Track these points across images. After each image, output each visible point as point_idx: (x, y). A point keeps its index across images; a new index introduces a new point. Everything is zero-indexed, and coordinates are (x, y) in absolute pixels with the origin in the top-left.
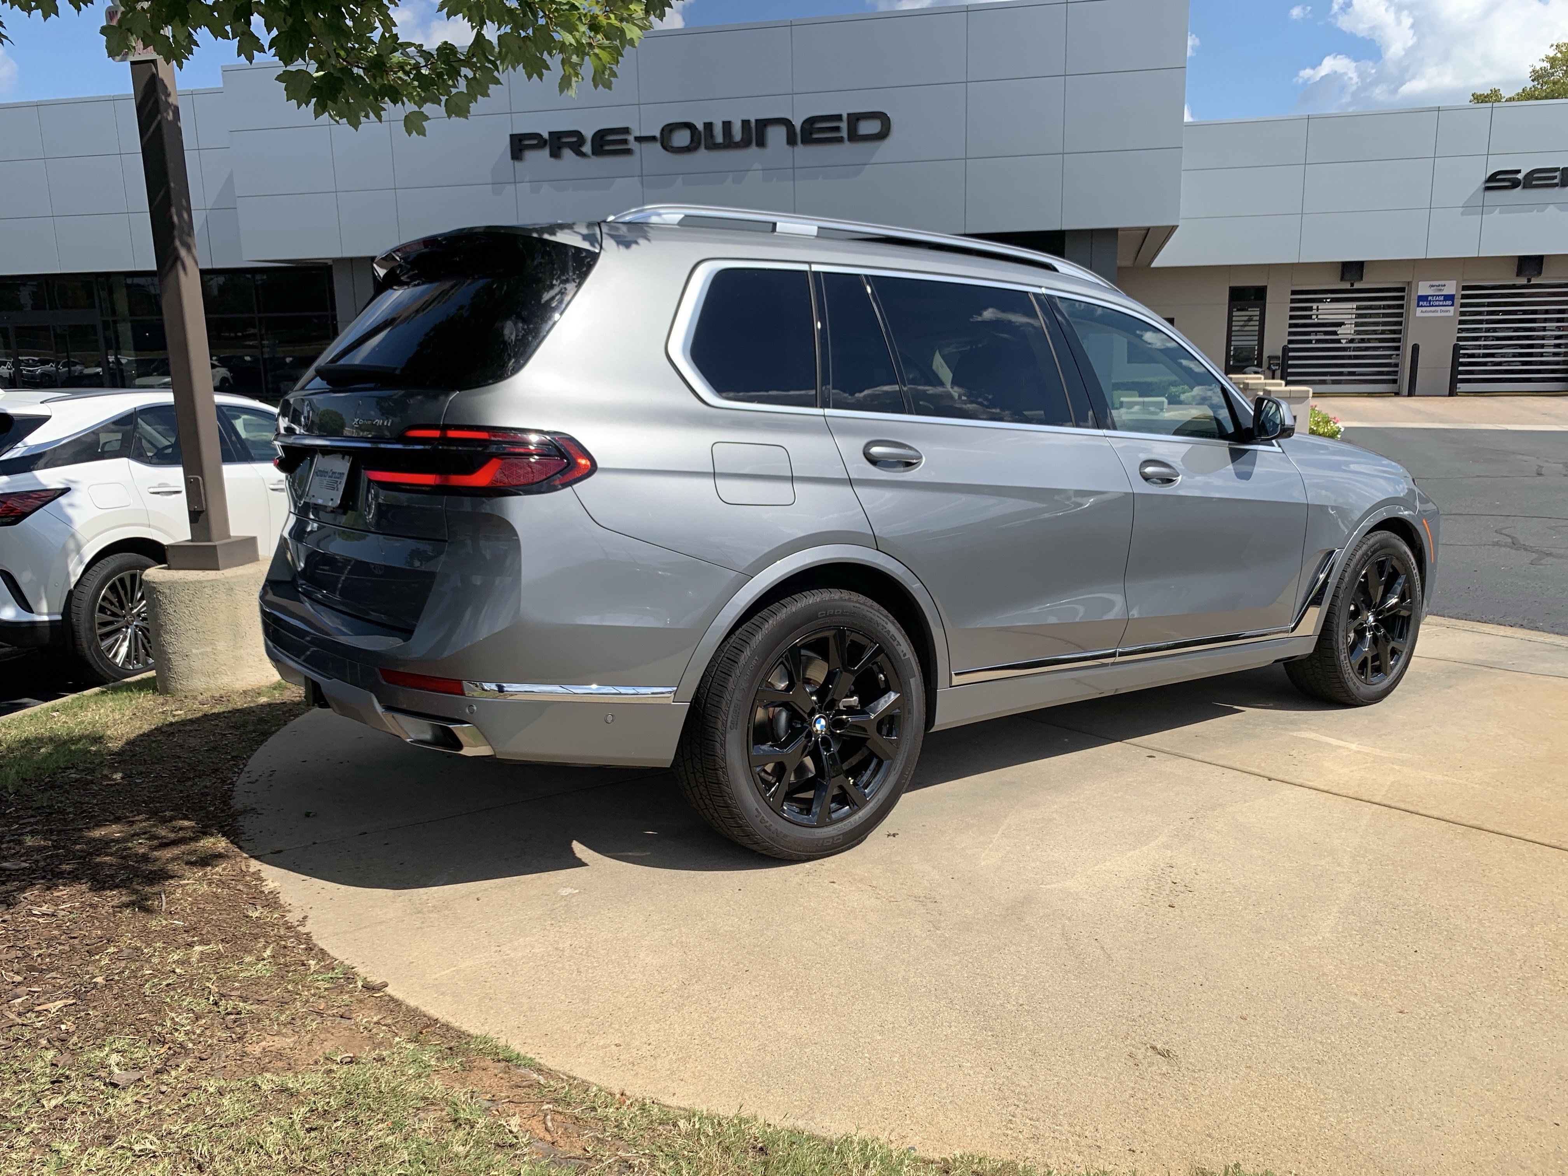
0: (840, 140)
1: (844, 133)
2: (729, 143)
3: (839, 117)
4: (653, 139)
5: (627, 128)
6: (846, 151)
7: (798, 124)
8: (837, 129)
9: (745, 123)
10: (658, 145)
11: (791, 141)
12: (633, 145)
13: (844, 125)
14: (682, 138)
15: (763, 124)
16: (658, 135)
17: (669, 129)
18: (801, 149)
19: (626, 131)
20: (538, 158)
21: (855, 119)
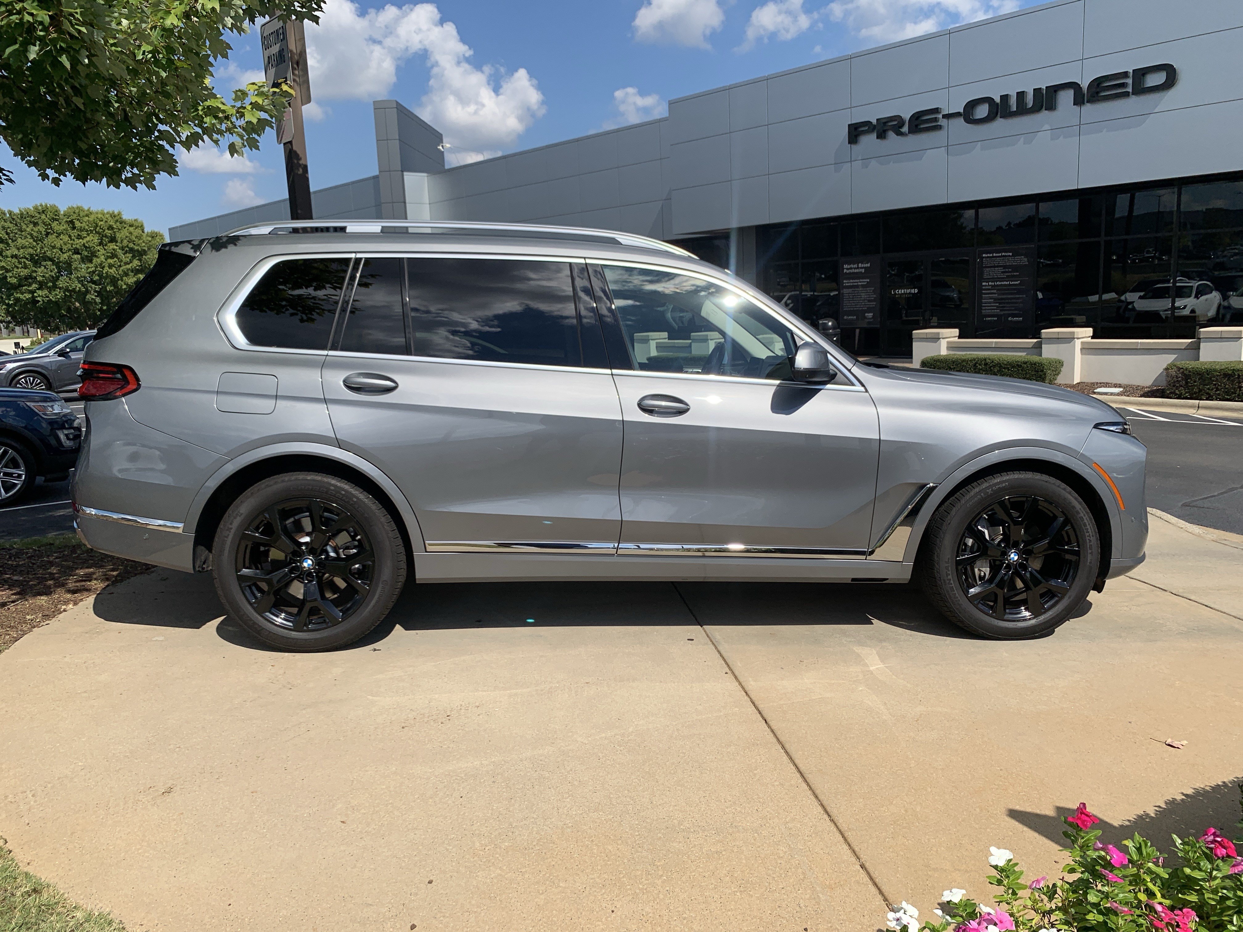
0: (1126, 95)
1: (1130, 89)
2: (1022, 110)
3: (1125, 74)
4: (958, 114)
5: (937, 108)
6: (1133, 103)
7: (1085, 85)
8: (1123, 85)
9: (1037, 91)
10: (962, 119)
11: (1079, 100)
12: (943, 122)
13: (1130, 81)
14: (982, 111)
15: (1055, 90)
16: (962, 111)
17: (972, 105)
18: (1088, 108)
19: (936, 111)
20: (869, 140)
21: (1141, 74)
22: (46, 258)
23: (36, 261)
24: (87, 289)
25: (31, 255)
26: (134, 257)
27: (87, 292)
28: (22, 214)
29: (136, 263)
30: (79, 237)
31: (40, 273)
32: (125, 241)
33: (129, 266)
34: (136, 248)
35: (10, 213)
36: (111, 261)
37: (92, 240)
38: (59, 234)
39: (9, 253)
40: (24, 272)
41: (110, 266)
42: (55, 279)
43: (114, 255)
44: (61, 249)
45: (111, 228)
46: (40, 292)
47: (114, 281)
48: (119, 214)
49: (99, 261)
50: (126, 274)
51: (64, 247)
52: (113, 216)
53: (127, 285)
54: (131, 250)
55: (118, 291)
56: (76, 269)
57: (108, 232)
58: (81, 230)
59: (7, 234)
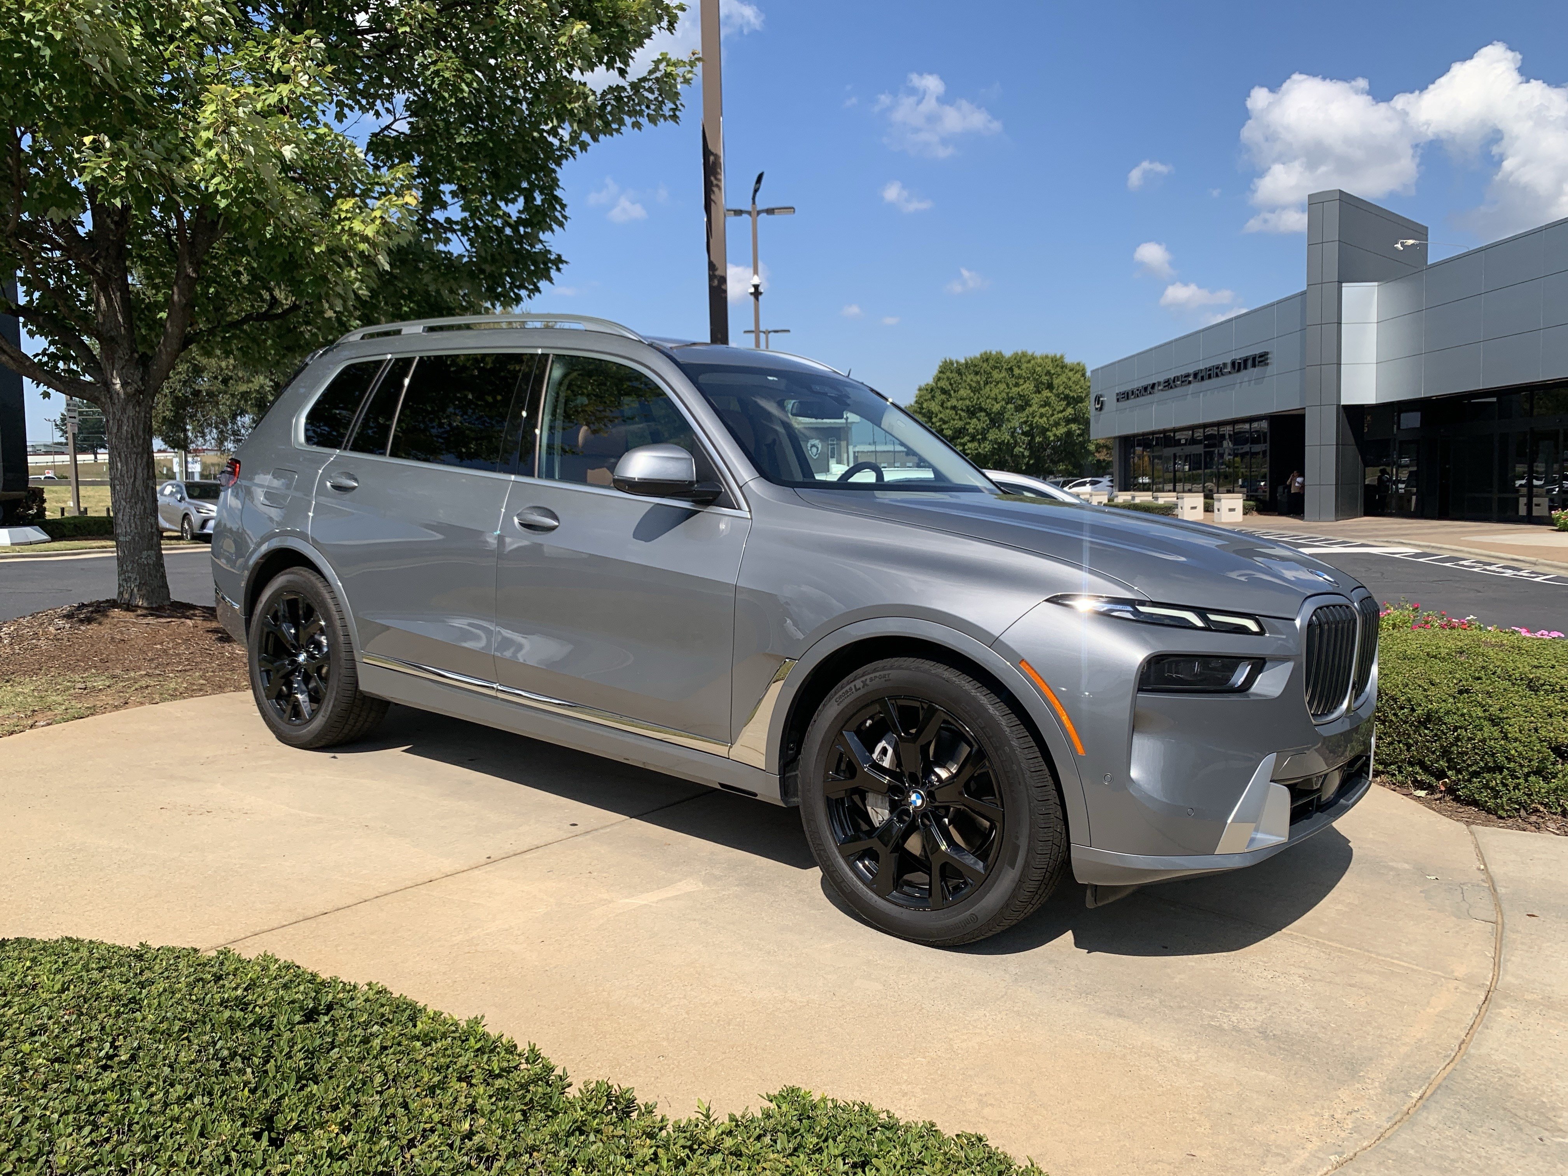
22: (981, 409)
23: (972, 412)
24: (1016, 441)
25: (968, 407)
26: (1068, 405)
27: (1016, 444)
28: (967, 363)
29: (1070, 410)
30: (1017, 385)
31: (974, 425)
32: (1061, 388)
33: (1060, 415)
34: (1072, 394)
35: (957, 362)
36: (1043, 410)
37: (1028, 387)
38: (998, 383)
39: (949, 404)
40: (959, 424)
41: (1042, 416)
42: (984, 433)
43: (1046, 404)
44: (996, 399)
45: (1048, 373)
46: (969, 445)
47: (1044, 431)
48: (1062, 357)
49: (1031, 410)
50: (1057, 424)
51: (999, 397)
52: (1054, 360)
53: (1055, 435)
54: (1067, 397)
55: (1046, 443)
56: (1008, 420)
57: (1045, 379)
58: (1020, 377)
59: (951, 384)
